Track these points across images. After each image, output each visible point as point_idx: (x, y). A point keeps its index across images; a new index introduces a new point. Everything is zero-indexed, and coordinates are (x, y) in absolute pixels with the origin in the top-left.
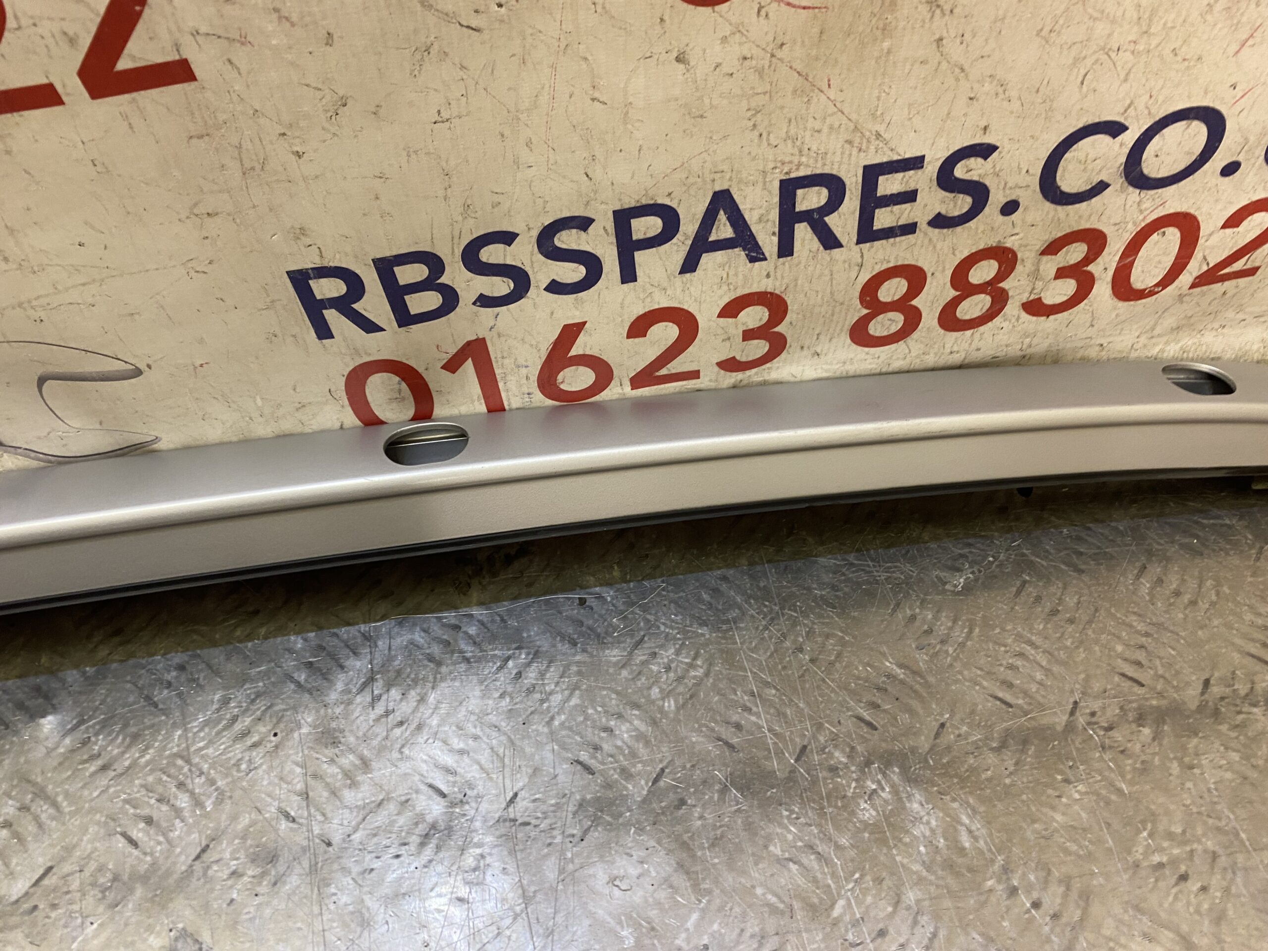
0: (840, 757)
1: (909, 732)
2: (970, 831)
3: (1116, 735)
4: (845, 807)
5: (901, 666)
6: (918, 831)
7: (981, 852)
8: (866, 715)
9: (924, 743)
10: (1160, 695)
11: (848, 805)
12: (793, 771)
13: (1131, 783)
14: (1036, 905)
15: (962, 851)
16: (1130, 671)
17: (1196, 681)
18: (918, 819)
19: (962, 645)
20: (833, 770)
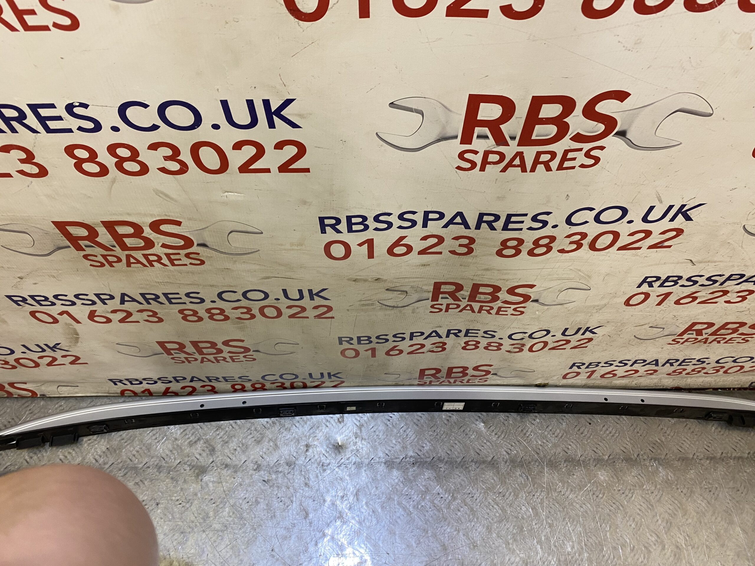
0: (645, 457)
1: (660, 454)
2: (670, 476)
3: (702, 461)
4: (647, 468)
5: (659, 439)
6: (661, 474)
7: (672, 480)
8: (651, 449)
9: (663, 457)
10: (712, 454)
11: (647, 467)
12: (636, 459)
13: (703, 471)
14: (682, 492)
15: (669, 480)
16: (707, 448)
17: (720, 452)
18: (660, 472)
19: (672, 437)
20: (644, 460)
